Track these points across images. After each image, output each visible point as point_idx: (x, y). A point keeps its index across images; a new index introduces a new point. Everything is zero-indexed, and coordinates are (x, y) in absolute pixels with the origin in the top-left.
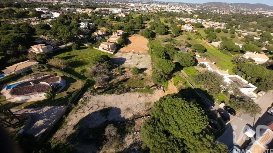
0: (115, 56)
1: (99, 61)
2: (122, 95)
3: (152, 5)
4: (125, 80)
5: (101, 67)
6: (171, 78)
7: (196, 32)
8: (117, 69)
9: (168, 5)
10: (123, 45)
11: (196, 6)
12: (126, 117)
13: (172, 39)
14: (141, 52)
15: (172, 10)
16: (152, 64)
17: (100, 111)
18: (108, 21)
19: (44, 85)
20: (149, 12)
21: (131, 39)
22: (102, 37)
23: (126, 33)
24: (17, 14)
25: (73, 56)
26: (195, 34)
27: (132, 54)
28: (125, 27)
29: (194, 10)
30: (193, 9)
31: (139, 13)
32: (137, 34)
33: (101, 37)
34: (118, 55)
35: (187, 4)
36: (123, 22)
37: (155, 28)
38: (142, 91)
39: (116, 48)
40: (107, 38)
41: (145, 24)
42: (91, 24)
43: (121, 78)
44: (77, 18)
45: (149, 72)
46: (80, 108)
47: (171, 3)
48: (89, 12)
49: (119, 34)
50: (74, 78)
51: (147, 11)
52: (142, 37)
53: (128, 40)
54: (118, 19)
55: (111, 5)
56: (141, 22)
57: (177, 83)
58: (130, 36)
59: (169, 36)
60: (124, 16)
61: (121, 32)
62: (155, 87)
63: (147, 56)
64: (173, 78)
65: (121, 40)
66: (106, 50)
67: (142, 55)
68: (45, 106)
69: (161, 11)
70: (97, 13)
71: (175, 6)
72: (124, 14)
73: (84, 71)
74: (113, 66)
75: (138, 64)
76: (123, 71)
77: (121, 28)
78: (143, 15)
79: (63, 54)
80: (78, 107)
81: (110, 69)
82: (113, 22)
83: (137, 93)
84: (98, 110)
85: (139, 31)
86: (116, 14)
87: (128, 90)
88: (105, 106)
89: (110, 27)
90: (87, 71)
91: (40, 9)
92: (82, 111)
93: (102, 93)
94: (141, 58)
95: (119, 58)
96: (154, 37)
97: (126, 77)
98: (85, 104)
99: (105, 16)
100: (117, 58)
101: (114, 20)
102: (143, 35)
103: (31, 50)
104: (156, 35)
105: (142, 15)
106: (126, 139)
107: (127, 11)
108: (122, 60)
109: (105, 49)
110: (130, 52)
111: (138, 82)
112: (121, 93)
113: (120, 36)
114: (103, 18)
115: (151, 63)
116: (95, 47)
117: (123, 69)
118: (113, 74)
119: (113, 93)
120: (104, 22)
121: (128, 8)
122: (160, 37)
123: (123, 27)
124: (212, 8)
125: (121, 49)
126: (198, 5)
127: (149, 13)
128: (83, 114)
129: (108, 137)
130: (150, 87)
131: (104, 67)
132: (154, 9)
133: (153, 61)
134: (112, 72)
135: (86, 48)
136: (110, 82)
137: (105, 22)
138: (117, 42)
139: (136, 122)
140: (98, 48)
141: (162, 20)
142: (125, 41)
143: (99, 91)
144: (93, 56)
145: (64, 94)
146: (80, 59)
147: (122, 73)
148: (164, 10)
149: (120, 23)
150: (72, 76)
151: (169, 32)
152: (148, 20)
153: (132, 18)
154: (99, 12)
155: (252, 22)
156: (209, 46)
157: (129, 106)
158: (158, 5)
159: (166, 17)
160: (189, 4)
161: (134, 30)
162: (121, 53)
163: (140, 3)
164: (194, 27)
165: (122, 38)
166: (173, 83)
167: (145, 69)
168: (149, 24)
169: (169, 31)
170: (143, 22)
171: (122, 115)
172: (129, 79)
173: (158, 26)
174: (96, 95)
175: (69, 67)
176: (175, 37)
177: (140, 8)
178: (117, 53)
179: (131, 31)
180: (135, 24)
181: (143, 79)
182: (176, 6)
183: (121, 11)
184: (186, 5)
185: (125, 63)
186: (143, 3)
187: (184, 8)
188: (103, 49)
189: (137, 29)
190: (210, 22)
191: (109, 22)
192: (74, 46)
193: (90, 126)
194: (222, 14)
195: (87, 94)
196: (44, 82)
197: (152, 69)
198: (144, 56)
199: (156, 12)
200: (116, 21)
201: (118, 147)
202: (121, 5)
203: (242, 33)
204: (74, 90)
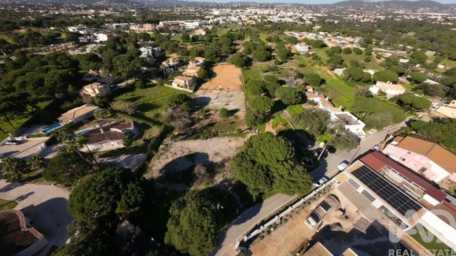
0: (195, 95)
1: (176, 103)
2: (209, 140)
3: (249, 10)
4: (211, 125)
5: (179, 110)
6: (269, 120)
7: (313, 55)
8: (200, 111)
9: (275, 8)
10: (205, 80)
11: (320, 9)
12: (215, 161)
13: (276, 67)
14: (231, 88)
15: (279, 19)
16: (246, 104)
17: (186, 157)
18: (180, 43)
19: (116, 132)
20: (243, 23)
21: (216, 69)
22: (174, 69)
23: (209, 60)
24: (44, 39)
25: (140, 97)
26: (311, 58)
27: (218, 92)
28: (207, 53)
29: (317, 17)
30: (315, 14)
31: (227, 28)
32: (224, 61)
33: (172, 69)
34: (200, 94)
35: (305, 6)
36: (202, 43)
37: (251, 52)
38: (232, 135)
39: (195, 84)
40: (182, 70)
41: (236, 45)
42: (156, 49)
43: (205, 122)
44: (134, 40)
45: (241, 114)
46: (162, 154)
47: (279, 6)
48: (150, 30)
49: (199, 64)
50: (147, 123)
51: (240, 23)
52: (233, 66)
53: (212, 71)
54: (195, 39)
55: (181, 14)
56: (230, 43)
57: (276, 125)
58: (215, 65)
59: (272, 63)
60: (204, 33)
61: (201, 60)
62: (248, 131)
63: (240, 94)
64: (272, 120)
65: (202, 72)
66: (182, 87)
67: (233, 93)
68: (121, 154)
69: (262, 21)
70: (161, 30)
71: (286, 10)
72: (205, 30)
73: (158, 115)
74: (194, 108)
75: (227, 105)
76: (207, 114)
77: (201, 54)
78: (233, 30)
79: (125, 95)
80: (159, 153)
81: (191, 112)
82: (188, 44)
83: (226, 137)
84: (183, 155)
85: (227, 56)
86: (191, 31)
87: (216, 135)
88: (190, 152)
89: (183, 52)
90: (160, 115)
91: (76, 29)
92: (165, 157)
93: (185, 139)
94: (232, 96)
95: (201, 97)
96: (250, 66)
97: (212, 121)
98: (167, 151)
99: (175, 35)
100: (198, 98)
101: (188, 42)
102: (233, 64)
103: (84, 92)
104: (253, 62)
105: (231, 30)
106: (216, 178)
107: (208, 25)
108: (206, 100)
109: (181, 85)
110: (215, 89)
111: (228, 126)
112: (207, 138)
113: (199, 65)
114: (172, 39)
115: (244, 102)
116: (167, 84)
117: (207, 111)
118: (195, 118)
119: (198, 138)
120: (175, 45)
121: (209, 19)
122: (258, 65)
123: (204, 52)
124: (347, 11)
125: (203, 85)
126: (325, 6)
127: (243, 25)
128: (167, 160)
129: (198, 175)
130: (243, 131)
131: (182, 109)
132: (250, 19)
133: (247, 99)
134: (193, 116)
135: (154, 85)
136: (192, 128)
137: (177, 46)
138: (196, 75)
139: (226, 164)
140: (172, 85)
141: (263, 37)
142: (208, 73)
143: (181, 137)
144: (165, 96)
145: (140, 142)
146: (148, 101)
147: (207, 117)
148: (267, 19)
149: (200, 46)
150: (145, 122)
151: (272, 57)
152: (241, 38)
153: (217, 36)
154: (165, 29)
155: (407, 33)
156: (330, 76)
157: (217, 151)
158: (258, 10)
159: (269, 32)
160: (310, 5)
161: (219, 56)
162: (203, 91)
163: (228, 8)
164: (311, 46)
165: (203, 69)
166: (271, 125)
167: (236, 111)
168: (243, 45)
169: (273, 54)
170: (234, 42)
171: (211, 159)
172: (216, 123)
173: (255, 48)
174: (178, 141)
175: (138, 111)
176: (281, 63)
177: (229, 17)
178: (198, 91)
179: (216, 58)
180: (222, 46)
181: (234, 122)
182: (288, 10)
183: (198, 25)
184: (304, 8)
185: (210, 104)
186: (233, 8)
187: (301, 13)
188: (179, 85)
189: (224, 54)
190: (338, 37)
191: (183, 44)
192: (139, 84)
193: (177, 170)
194: (362, 21)
195: (167, 141)
196: (116, 128)
197: (246, 110)
198: (236, 93)
199: (254, 23)
200: (192, 42)
201: (208, 184)
202: (197, 13)
203: (384, 54)
204: (151, 137)
